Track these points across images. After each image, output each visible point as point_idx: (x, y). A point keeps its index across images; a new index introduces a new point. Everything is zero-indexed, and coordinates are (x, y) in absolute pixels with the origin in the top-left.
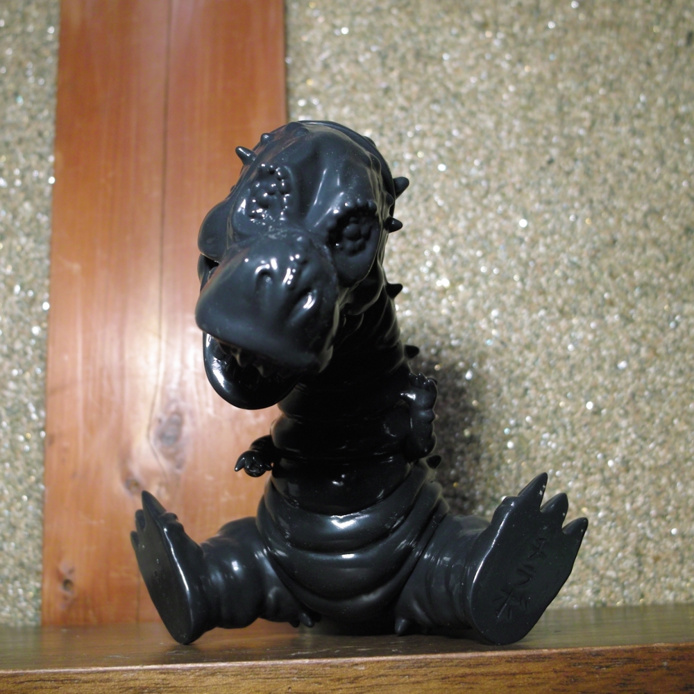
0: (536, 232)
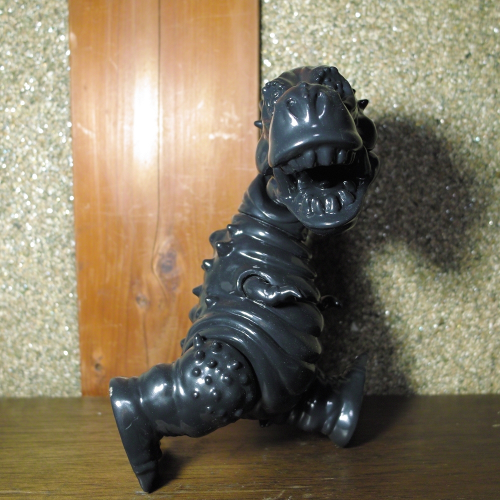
0: (450, 116)
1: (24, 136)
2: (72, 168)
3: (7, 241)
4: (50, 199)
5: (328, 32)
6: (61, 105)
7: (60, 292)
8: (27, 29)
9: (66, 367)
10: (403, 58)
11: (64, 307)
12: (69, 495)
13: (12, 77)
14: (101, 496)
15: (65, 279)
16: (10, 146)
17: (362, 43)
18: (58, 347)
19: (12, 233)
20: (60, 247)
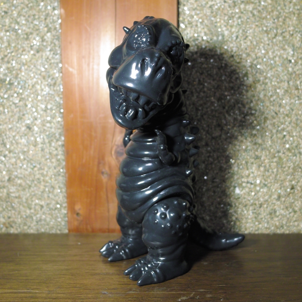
0: (298, 58)
1: (33, 73)
2: (62, 92)
3: (23, 137)
4: (49, 111)
5: (221, 6)
6: (56, 53)
7: (55, 168)
8: (35, 7)
9: (58, 215)
10: (268, 22)
11: (57, 177)
12: (61, 293)
13: (25, 36)
14: (81, 294)
15: (58, 160)
16: (25, 79)
17: (242, 13)
18: (54, 202)
19: (26, 132)
20: (55, 141)
